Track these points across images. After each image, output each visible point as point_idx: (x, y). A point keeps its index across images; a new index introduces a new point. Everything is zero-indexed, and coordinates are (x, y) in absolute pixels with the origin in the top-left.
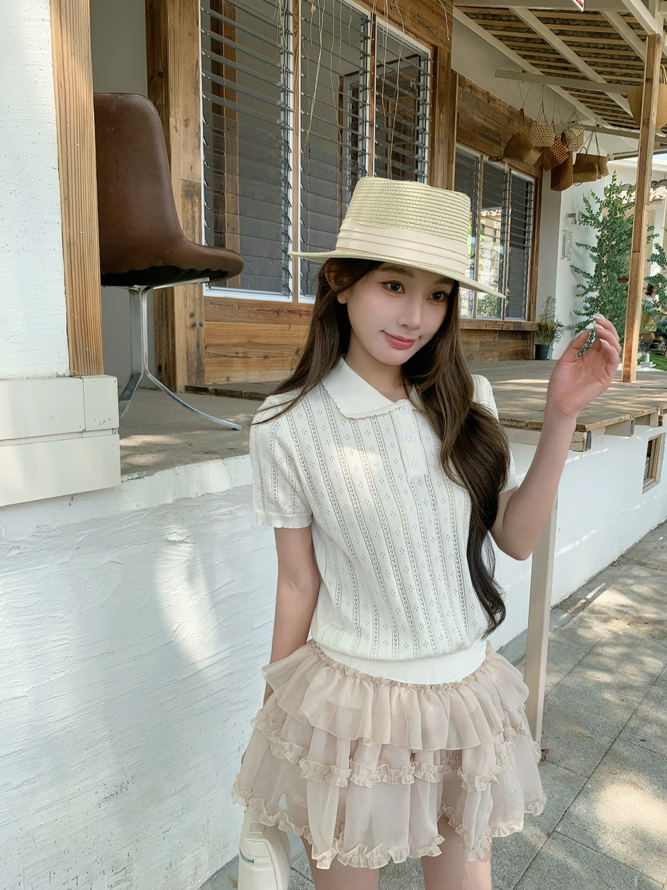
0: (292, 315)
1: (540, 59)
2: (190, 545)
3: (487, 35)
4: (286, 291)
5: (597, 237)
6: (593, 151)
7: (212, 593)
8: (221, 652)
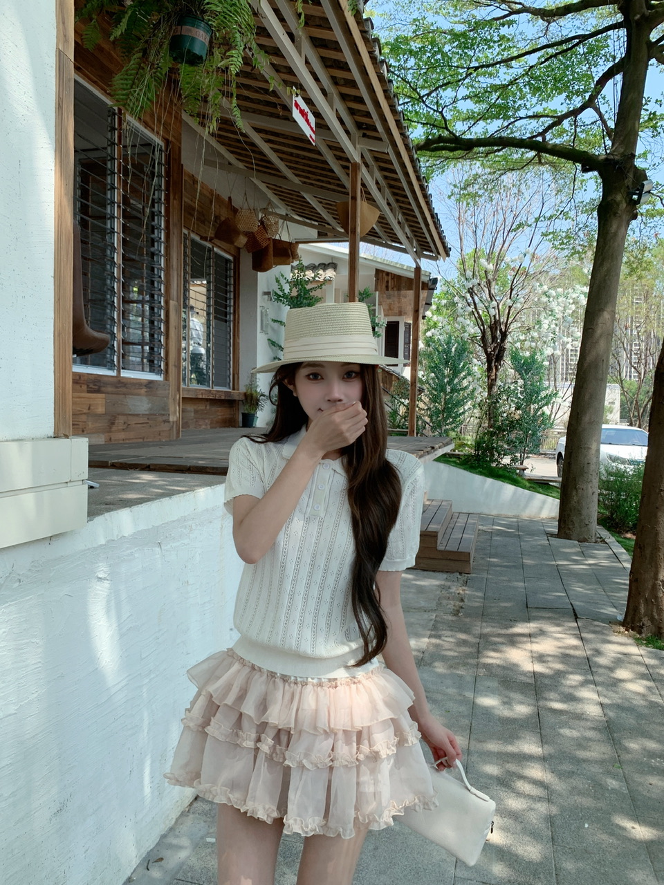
6: (285, 238)
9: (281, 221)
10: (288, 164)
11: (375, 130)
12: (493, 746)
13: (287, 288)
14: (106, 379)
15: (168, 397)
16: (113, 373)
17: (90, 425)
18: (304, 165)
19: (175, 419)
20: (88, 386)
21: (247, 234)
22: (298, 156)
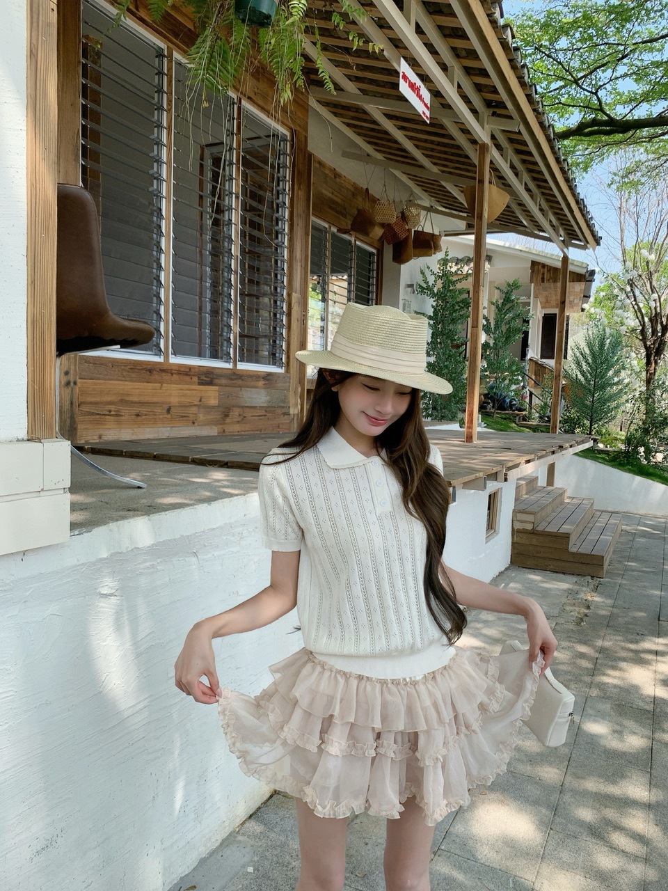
0: (164, 374)
1: (383, 146)
2: (118, 598)
3: (336, 122)
4: (157, 351)
5: (433, 307)
6: (428, 229)
7: (136, 644)
8: (141, 701)
9: (423, 213)
10: (424, 152)
11: (505, 107)
12: (591, 785)
13: (431, 280)
14: (220, 371)
15: (288, 390)
16: (229, 366)
17: (201, 417)
18: (440, 152)
19: (296, 412)
20: (199, 378)
21: (383, 225)
22: (432, 142)
